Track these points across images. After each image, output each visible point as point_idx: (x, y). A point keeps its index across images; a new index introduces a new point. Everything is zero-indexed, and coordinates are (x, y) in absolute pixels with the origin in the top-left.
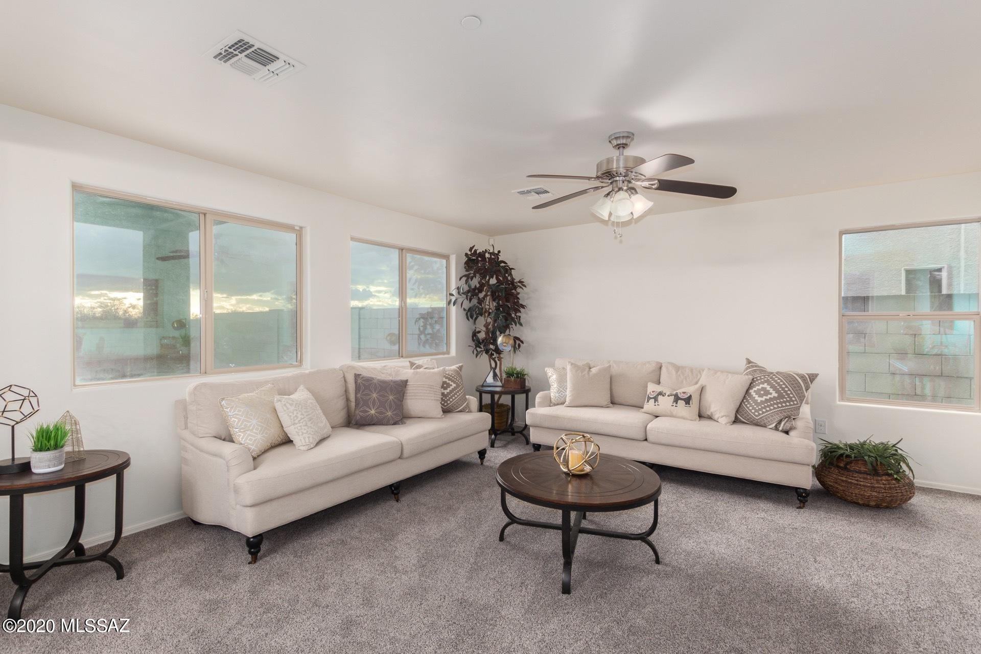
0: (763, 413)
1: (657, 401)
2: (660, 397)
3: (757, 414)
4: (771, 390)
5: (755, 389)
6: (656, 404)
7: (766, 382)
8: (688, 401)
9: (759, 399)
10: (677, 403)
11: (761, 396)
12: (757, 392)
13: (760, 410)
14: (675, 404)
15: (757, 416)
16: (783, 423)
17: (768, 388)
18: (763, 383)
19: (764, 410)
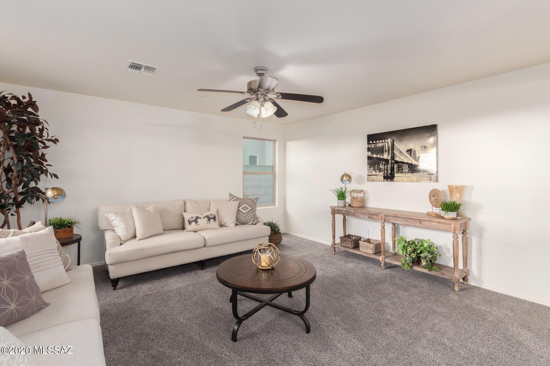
0: (247, 218)
1: (197, 222)
2: (198, 220)
3: (244, 219)
4: (248, 207)
5: (242, 207)
6: (197, 224)
7: (245, 203)
8: (214, 218)
9: (245, 212)
10: (210, 221)
11: (245, 210)
12: (243, 208)
13: (246, 216)
14: (209, 222)
15: (244, 220)
16: (255, 221)
17: (247, 206)
18: (244, 204)
19: (247, 216)
